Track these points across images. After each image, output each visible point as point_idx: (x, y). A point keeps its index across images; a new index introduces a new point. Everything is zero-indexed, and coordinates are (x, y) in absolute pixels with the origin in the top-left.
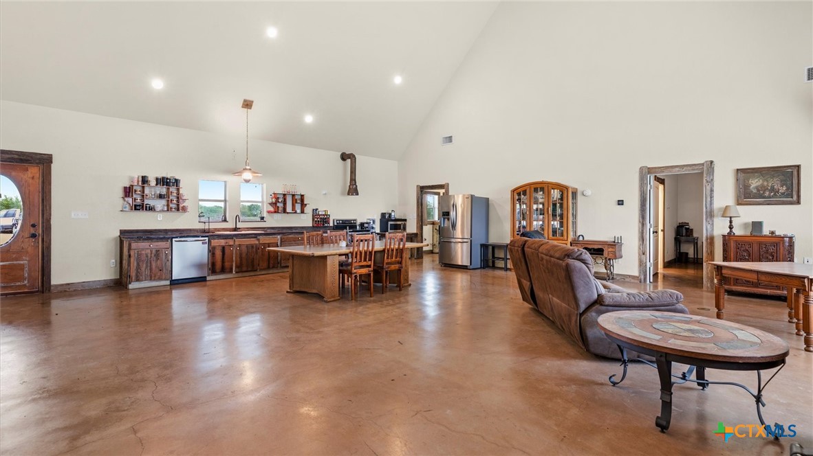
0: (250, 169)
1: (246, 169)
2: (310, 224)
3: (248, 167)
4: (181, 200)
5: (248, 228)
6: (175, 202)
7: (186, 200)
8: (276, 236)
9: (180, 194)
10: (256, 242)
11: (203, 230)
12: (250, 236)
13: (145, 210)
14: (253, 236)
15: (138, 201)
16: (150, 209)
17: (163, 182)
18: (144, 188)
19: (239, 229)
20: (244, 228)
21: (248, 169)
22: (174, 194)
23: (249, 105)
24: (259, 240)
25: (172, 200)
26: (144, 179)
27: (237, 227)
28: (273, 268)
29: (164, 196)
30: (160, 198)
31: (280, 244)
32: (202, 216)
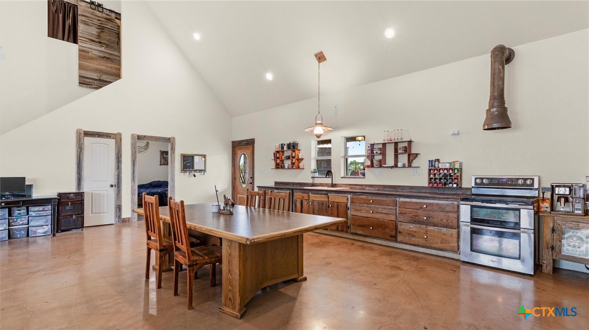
0: (321, 124)
1: (316, 124)
2: (425, 183)
3: (318, 122)
4: (297, 159)
5: (346, 185)
6: (294, 161)
7: (302, 159)
8: (346, 195)
9: (297, 155)
10: (326, 199)
11: (313, 185)
12: (323, 192)
13: (282, 168)
14: (325, 192)
15: (278, 162)
16: (283, 167)
17: (289, 146)
18: (283, 152)
19: (335, 184)
20: (343, 184)
21: (319, 124)
22: (294, 155)
23: (320, 57)
24: (328, 197)
25: (293, 160)
26: (282, 146)
27: (334, 183)
28: (342, 231)
29: (288, 158)
30: (287, 159)
31: (350, 205)
32: (315, 172)
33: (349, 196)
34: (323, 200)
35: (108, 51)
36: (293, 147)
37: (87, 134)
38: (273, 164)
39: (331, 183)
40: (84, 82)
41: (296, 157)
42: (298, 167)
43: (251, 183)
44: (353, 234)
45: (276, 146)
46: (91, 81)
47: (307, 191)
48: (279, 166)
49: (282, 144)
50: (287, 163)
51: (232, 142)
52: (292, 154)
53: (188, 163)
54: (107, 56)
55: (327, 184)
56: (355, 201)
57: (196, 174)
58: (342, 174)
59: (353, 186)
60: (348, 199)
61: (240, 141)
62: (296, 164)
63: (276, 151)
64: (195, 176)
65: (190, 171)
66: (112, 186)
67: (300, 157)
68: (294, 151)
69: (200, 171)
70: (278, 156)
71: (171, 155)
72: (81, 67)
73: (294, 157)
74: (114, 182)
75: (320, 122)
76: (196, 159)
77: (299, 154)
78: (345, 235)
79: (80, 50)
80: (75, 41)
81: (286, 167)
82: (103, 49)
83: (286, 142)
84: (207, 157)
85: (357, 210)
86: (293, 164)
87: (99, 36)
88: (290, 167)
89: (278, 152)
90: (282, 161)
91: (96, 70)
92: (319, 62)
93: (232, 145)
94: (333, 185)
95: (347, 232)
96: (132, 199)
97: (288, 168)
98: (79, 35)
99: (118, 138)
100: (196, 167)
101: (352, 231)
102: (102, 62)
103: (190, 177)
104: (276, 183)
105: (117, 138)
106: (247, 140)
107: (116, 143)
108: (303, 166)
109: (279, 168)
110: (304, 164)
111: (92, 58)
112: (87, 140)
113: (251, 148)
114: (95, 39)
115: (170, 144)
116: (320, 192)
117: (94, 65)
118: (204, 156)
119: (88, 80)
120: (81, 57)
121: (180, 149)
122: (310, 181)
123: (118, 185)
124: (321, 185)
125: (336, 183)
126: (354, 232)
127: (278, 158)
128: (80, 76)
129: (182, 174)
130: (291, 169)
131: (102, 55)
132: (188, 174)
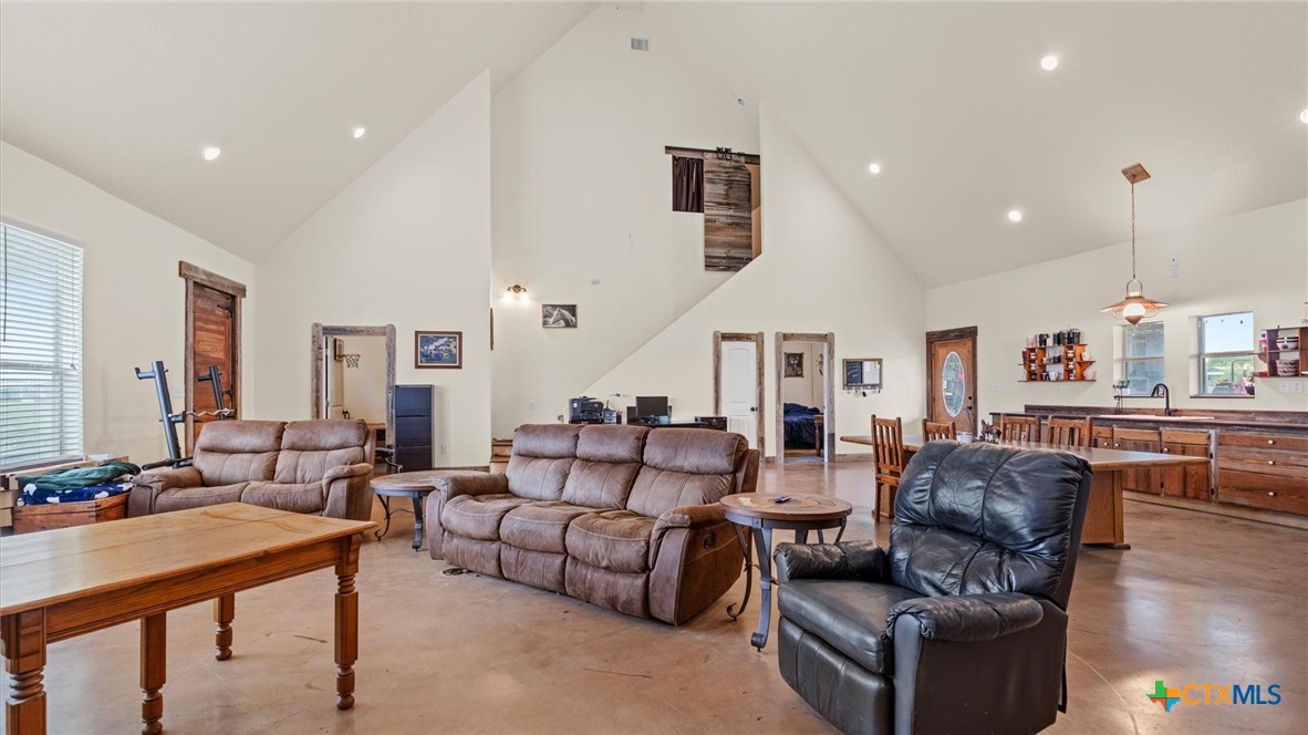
0: (1140, 297)
1: (1128, 299)
3: (1132, 294)
4: (1079, 363)
5: (1205, 411)
6: (1071, 366)
7: (1091, 363)
8: (1204, 430)
9: (1077, 355)
10: (1156, 438)
11: (1118, 411)
12: (1146, 424)
13: (1042, 379)
14: (1151, 424)
15: (1033, 368)
16: (1046, 378)
17: (1058, 339)
18: (1044, 350)
19: (1176, 410)
20: (1196, 411)
21: (1136, 297)
22: (1071, 355)
23: (1136, 174)
24: (1160, 434)
25: (1068, 365)
26: (1043, 339)
27: (1171, 407)
28: (1196, 498)
29: (1057, 360)
30: (1054, 362)
31: (1216, 448)
32: (1122, 387)
33: (1212, 432)
34: (1147, 438)
35: (737, 214)
36: (1069, 339)
37: (727, 337)
38: (1022, 373)
39: (1165, 407)
40: (711, 264)
41: (1078, 359)
42: (1082, 378)
43: (970, 408)
44: (1223, 504)
45: (1028, 338)
46: (718, 260)
47: (1108, 423)
48: (1036, 375)
49: (1041, 336)
50: (1055, 371)
51: (928, 334)
52: (1066, 353)
53: (853, 373)
54: (736, 221)
55: (1154, 410)
56: (1229, 442)
57: (867, 391)
58: (1194, 390)
59: (1222, 414)
60: (1209, 437)
61: (945, 331)
62: (1077, 370)
63: (1029, 349)
64: (864, 395)
65: (858, 387)
66: (753, 409)
67: (1085, 359)
68: (1071, 348)
69: (873, 386)
70: (1033, 357)
71: (829, 361)
72: (708, 244)
73: (1070, 359)
74: (754, 404)
75: (1137, 294)
76: (867, 367)
77: (1083, 354)
78: (1203, 507)
79: (707, 221)
80: (699, 209)
81: (1053, 378)
82: (731, 212)
83: (1052, 330)
84: (884, 363)
85: (1232, 459)
86: (1068, 372)
87: (727, 195)
88: (1062, 377)
89: (1033, 350)
90: (1043, 367)
91: (724, 245)
92: (1133, 183)
93: (927, 340)
94: (1169, 412)
95: (1208, 501)
96: (777, 430)
97: (1058, 380)
98: (705, 199)
99: (760, 341)
100: (866, 381)
101: (1222, 498)
102: (731, 231)
103: (856, 396)
104: (1028, 408)
105: (758, 339)
106: (960, 330)
107: (757, 347)
108: (1094, 376)
109: (1035, 380)
110: (1095, 373)
111: (719, 229)
112: (726, 345)
113: (970, 344)
114: (722, 201)
115: (826, 344)
116: (1139, 424)
117: (721, 237)
118: (880, 361)
119: (715, 260)
120: (708, 230)
121: (843, 352)
122: (1113, 404)
123: (759, 409)
124: (1138, 411)
125: (1178, 407)
126: (1227, 500)
127: (1033, 361)
128: (707, 257)
129: (846, 392)
130: (1065, 380)
131: (730, 221)
132: (853, 391)
